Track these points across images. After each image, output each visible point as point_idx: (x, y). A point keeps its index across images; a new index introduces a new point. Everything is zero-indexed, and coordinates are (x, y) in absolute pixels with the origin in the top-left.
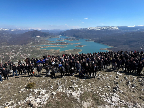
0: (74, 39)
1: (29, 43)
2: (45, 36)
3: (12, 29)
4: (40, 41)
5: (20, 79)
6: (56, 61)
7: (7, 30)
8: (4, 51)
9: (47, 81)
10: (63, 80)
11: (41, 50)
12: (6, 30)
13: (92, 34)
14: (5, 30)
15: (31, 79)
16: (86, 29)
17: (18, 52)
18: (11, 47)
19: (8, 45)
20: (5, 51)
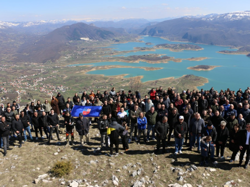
0: (186, 47)
1: (62, 57)
2: (103, 37)
3: (26, 23)
4: (89, 51)
5: (37, 149)
6: (130, 108)
7: (16, 25)
8: (7, 77)
9: (102, 162)
10: (147, 165)
11: (92, 77)
12: (13, 24)
13: (240, 32)
14: (10, 25)
15: (61, 151)
16: (222, 17)
17: (35, 79)
18: (22, 66)
19: (15, 61)
20: (9, 76)
